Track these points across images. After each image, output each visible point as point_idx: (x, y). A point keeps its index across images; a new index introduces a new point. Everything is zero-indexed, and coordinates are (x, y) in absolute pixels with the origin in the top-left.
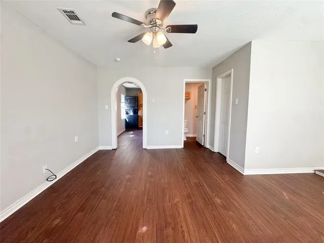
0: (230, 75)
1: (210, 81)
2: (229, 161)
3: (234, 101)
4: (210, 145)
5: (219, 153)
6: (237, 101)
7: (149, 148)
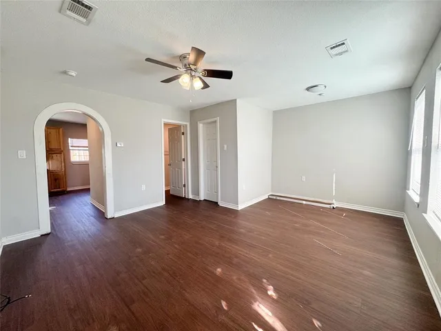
0: (215, 122)
1: (188, 124)
2: (220, 204)
3: (222, 147)
4: (192, 194)
5: (205, 200)
6: (226, 146)
7: (116, 215)
